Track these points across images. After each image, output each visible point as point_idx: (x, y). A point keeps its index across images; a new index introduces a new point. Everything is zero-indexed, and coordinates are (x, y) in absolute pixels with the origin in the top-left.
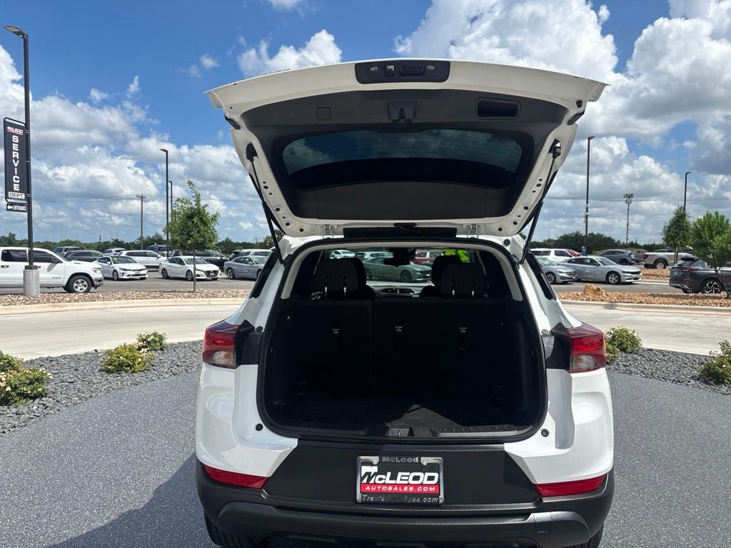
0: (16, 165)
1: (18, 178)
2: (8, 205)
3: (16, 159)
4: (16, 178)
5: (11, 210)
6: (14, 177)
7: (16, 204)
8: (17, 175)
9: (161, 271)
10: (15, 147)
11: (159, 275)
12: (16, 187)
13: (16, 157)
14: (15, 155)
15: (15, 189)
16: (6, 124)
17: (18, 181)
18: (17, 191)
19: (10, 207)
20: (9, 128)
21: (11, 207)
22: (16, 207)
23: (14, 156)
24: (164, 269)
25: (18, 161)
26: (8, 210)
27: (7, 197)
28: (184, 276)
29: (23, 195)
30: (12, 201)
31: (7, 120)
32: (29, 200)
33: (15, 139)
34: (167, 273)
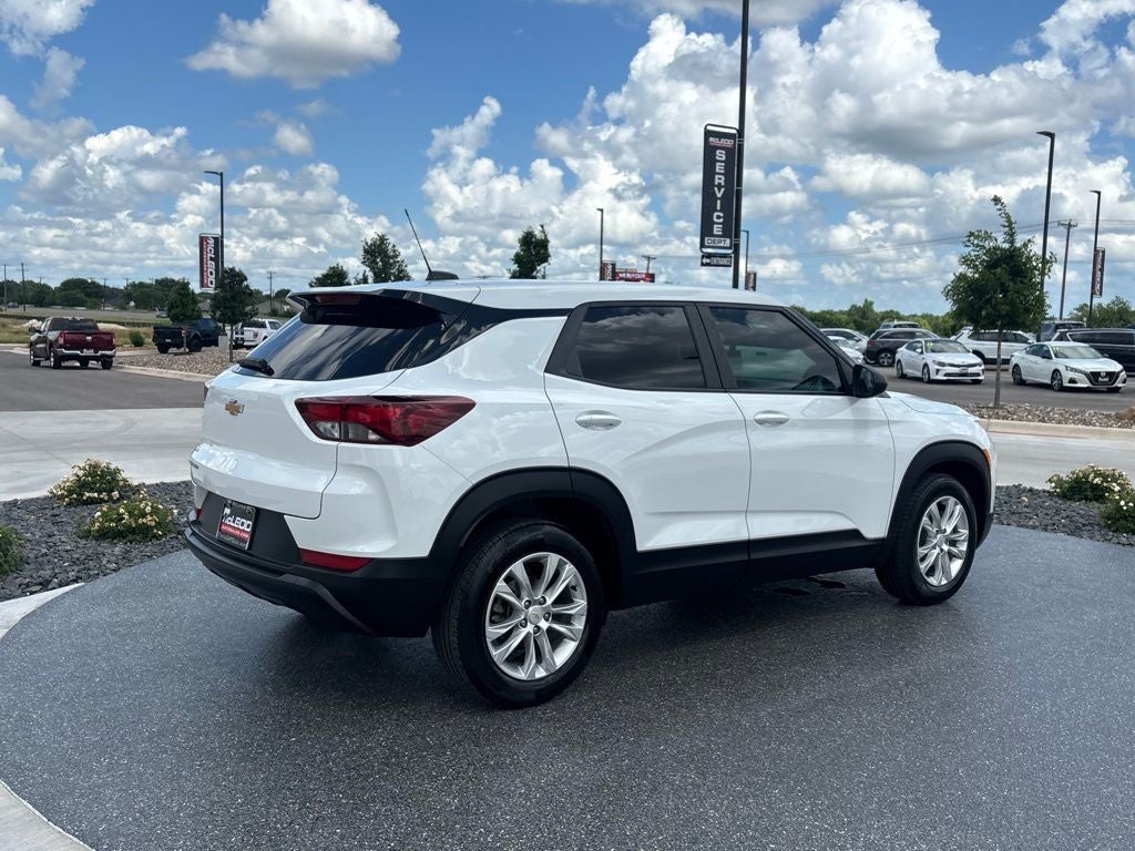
0: (719, 195)
1: (721, 215)
2: (703, 257)
3: (719, 186)
4: (718, 217)
5: (707, 265)
6: (716, 214)
7: (714, 255)
8: (720, 211)
9: (1011, 370)
10: (719, 167)
11: (1007, 377)
12: (717, 229)
13: (720, 184)
14: (719, 179)
15: (715, 233)
16: (708, 134)
17: (721, 220)
18: (718, 236)
19: (705, 261)
20: (711, 139)
21: (708, 261)
22: (715, 260)
23: (717, 182)
24: (1016, 366)
25: (723, 189)
26: (703, 264)
27: (702, 245)
28: (1049, 382)
29: (728, 240)
30: (710, 250)
31: (709, 128)
32: (736, 248)
33: (721, 155)
34: (1020, 374)
